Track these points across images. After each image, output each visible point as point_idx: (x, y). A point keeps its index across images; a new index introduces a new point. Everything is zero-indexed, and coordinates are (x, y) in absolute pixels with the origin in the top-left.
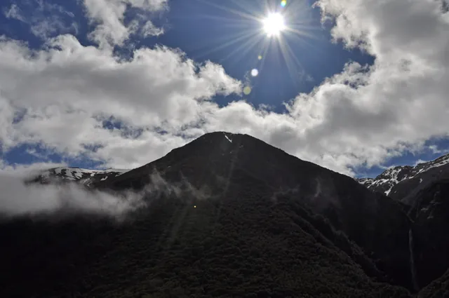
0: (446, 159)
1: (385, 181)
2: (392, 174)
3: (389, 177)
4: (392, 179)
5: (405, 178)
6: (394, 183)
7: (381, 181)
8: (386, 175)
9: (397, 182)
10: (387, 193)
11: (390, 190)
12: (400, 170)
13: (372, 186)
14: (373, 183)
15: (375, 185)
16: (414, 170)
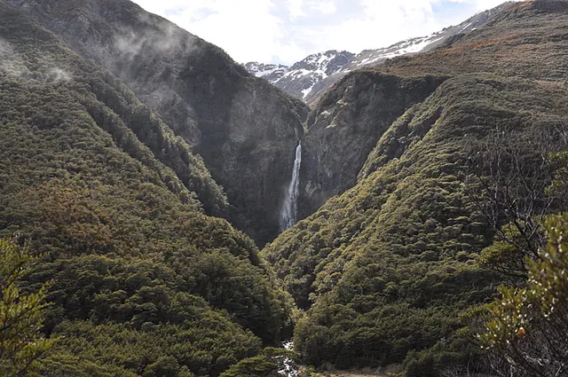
0: (405, 47)
1: (305, 72)
2: (320, 62)
3: (313, 67)
4: (318, 71)
5: (338, 71)
6: (320, 78)
7: (300, 73)
8: (310, 62)
9: (325, 76)
10: (306, 92)
11: (310, 89)
12: (333, 57)
13: (284, 79)
14: (287, 74)
15: (289, 77)
16: (355, 59)
